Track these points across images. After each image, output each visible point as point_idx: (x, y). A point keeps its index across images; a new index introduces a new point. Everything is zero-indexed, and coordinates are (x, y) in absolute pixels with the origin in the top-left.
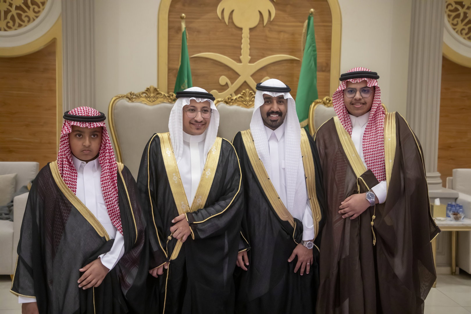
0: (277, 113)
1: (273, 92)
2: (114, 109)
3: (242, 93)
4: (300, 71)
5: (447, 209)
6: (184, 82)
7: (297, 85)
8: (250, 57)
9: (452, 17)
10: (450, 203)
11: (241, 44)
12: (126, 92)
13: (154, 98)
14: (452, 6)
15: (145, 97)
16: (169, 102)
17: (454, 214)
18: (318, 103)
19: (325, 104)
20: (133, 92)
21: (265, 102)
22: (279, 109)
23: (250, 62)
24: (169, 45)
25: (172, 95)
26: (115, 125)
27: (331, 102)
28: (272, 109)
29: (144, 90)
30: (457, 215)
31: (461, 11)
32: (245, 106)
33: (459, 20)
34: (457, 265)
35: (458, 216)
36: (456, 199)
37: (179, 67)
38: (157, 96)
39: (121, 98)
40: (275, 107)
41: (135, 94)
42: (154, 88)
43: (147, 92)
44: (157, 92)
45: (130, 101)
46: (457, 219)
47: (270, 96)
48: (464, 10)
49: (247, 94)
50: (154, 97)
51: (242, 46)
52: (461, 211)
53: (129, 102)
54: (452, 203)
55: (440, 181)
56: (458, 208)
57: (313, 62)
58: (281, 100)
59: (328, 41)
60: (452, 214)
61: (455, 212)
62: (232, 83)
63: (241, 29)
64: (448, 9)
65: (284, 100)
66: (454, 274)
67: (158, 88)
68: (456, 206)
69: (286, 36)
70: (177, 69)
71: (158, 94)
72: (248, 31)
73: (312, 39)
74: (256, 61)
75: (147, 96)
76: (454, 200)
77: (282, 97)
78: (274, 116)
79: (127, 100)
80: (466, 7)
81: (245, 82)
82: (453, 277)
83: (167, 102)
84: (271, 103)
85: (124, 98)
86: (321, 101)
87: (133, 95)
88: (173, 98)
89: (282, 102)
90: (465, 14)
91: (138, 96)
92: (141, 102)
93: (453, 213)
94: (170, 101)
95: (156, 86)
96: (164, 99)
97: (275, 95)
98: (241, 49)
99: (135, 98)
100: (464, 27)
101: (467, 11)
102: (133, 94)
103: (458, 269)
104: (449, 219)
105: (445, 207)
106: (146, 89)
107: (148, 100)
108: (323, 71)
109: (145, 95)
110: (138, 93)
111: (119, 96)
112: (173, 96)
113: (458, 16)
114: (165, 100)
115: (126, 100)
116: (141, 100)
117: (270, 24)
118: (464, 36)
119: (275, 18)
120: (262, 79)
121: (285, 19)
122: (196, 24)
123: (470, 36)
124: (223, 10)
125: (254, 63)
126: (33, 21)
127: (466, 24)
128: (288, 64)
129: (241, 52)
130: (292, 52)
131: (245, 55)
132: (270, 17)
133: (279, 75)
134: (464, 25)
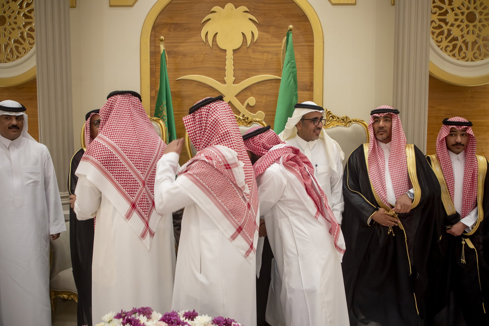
6: (163, 103)
8: (234, 78)
9: (436, 35)
11: (226, 65)
14: (436, 24)
23: (234, 83)
31: (445, 28)
33: (444, 37)
37: (159, 88)
48: (448, 27)
51: (226, 67)
57: (291, 79)
59: (311, 60)
63: (225, 51)
64: (432, 26)
69: (270, 56)
72: (232, 52)
73: (291, 55)
74: (240, 82)
80: (449, 24)
81: (230, 102)
90: (449, 31)
98: (225, 70)
100: (449, 44)
101: (451, 28)
108: (308, 90)
113: (442, 33)
117: (254, 45)
118: (449, 53)
119: (258, 39)
120: (247, 99)
121: (268, 40)
122: (182, 48)
123: (455, 54)
124: (207, 33)
125: (238, 84)
126: (28, 52)
127: (450, 42)
128: (272, 84)
129: (225, 74)
130: (276, 72)
131: (229, 76)
132: (253, 38)
133: (265, 95)
134: (448, 42)
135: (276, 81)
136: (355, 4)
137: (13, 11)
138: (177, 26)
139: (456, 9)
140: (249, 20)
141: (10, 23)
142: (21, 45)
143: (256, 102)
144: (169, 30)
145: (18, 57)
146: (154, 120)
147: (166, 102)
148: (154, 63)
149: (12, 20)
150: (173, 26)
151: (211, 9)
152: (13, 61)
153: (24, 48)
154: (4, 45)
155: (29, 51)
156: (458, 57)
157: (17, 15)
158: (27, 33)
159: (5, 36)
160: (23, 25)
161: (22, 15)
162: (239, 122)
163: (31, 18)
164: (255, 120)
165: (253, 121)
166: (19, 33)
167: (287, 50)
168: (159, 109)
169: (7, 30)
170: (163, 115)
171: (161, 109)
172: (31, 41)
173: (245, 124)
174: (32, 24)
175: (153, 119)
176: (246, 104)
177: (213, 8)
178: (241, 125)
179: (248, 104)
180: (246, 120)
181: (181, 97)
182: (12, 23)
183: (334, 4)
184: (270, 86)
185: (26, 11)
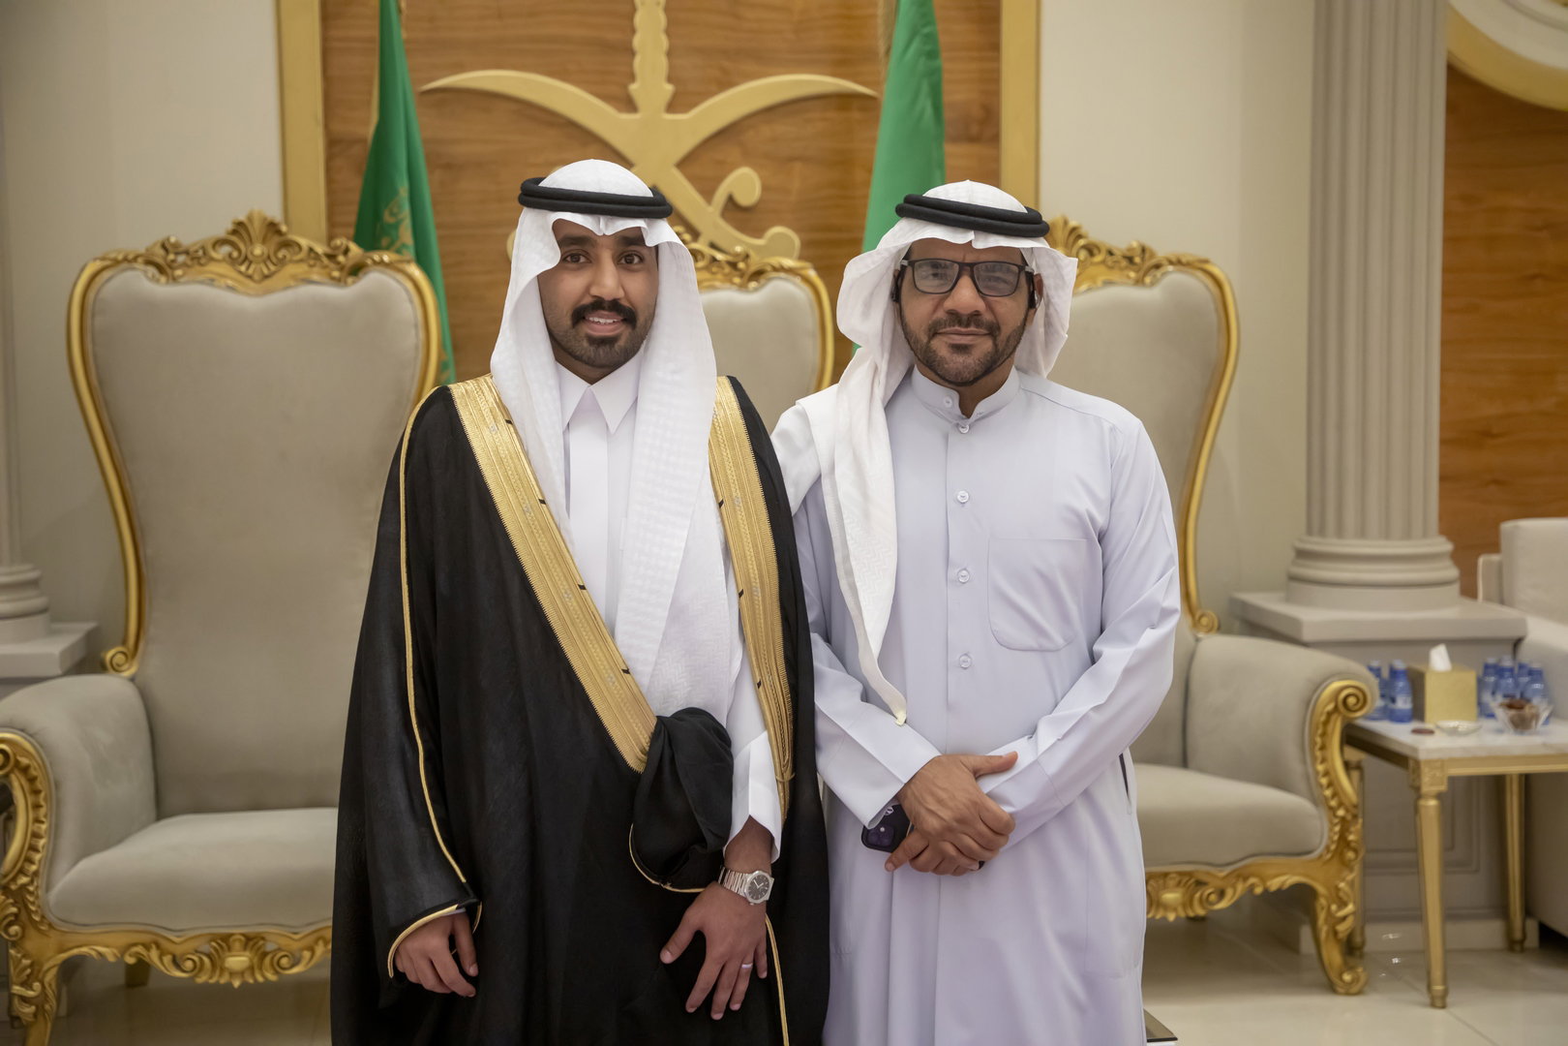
0: (615, 306)
1: (596, 216)
2: (93, 315)
4: (874, 140)
5: (1481, 684)
6: (395, 192)
7: (866, 197)
8: (669, 88)
10: (1491, 661)
11: (633, 31)
12: (143, 240)
13: (269, 263)
15: (228, 259)
16: (333, 278)
17: (1510, 706)
20: (173, 240)
21: (563, 259)
22: (624, 289)
23: (672, 107)
24: (325, 40)
25: (343, 247)
26: (101, 382)
28: (595, 291)
29: (222, 228)
30: (1521, 708)
34: (1528, 911)
35: (1527, 711)
36: (1517, 643)
37: (370, 131)
38: (280, 255)
39: (125, 265)
40: (609, 281)
41: (181, 249)
42: (265, 219)
43: (234, 238)
44: (277, 239)
45: (163, 279)
46: (1521, 724)
47: (584, 233)
50: (269, 257)
51: (637, 41)
52: (1536, 691)
53: (158, 281)
54: (1500, 661)
55: (1452, 572)
56: (1525, 679)
57: (925, 104)
58: (632, 252)
59: (987, 13)
60: (1501, 705)
61: (1512, 697)
65: (645, 252)
66: (1517, 947)
67: (287, 220)
68: (1516, 670)
70: (363, 141)
71: (288, 244)
73: (922, 5)
74: (696, 104)
75: (235, 254)
76: (1509, 648)
77: (635, 239)
78: (602, 321)
79: (150, 274)
82: (1517, 959)
83: (327, 280)
84: (589, 261)
85: (136, 265)
87: (177, 254)
88: (350, 263)
89: (636, 260)
91: (198, 257)
92: (212, 280)
93: (1507, 701)
94: (336, 274)
95: (275, 213)
96: (311, 266)
97: (606, 225)
98: (632, 53)
99: (184, 265)
102: (176, 246)
103: (1532, 927)
104: (1489, 724)
105: (1470, 678)
106: (230, 227)
107: (240, 272)
108: (974, 140)
109: (226, 249)
110: (195, 244)
111: (113, 256)
112: (350, 254)
114: (315, 269)
115: (145, 272)
116: (212, 273)
120: (726, 176)
125: (688, 111)
128: (829, 114)
129: (631, 65)
130: (844, 60)
131: (651, 79)
133: (793, 159)
135: (843, 100)
143: (765, 188)
146: (381, 263)
147: (407, 187)
162: (713, 273)
164: (777, 266)
168: (377, 216)
170: (398, 244)
171: (387, 218)
173: (737, 280)
175: (376, 257)
176: (720, 197)
178: (717, 284)
179: (731, 198)
184: (820, 124)
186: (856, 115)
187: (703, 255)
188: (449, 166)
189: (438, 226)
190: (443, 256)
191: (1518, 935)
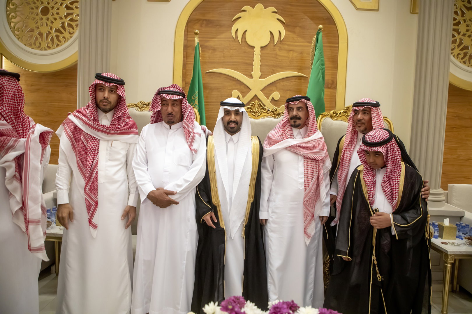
3: (251, 104)
4: (307, 86)
6: (195, 93)
8: (261, 73)
11: (254, 61)
12: (136, 101)
18: (325, 115)
19: (331, 117)
20: (143, 101)
23: (260, 78)
27: (338, 115)
31: (458, 37)
32: (254, 116)
33: (456, 45)
34: (458, 283)
36: (461, 218)
37: (190, 81)
45: (140, 110)
48: (460, 36)
49: (256, 105)
51: (254, 63)
57: (320, 75)
59: (334, 60)
62: (243, 97)
63: (253, 47)
69: (295, 54)
72: (260, 49)
73: (321, 53)
74: (266, 77)
79: (137, 109)
80: (462, 34)
81: (256, 95)
86: (328, 114)
87: (144, 105)
90: (461, 40)
98: (253, 65)
99: (145, 107)
100: (460, 52)
101: (463, 37)
102: (143, 103)
103: (458, 286)
108: (329, 88)
113: (454, 42)
117: (280, 43)
118: (460, 60)
119: (285, 38)
120: (272, 93)
121: (294, 39)
122: (212, 43)
123: (465, 61)
124: (237, 30)
125: (264, 79)
126: (67, 41)
127: (462, 50)
128: (296, 81)
129: (252, 68)
130: (300, 69)
131: (256, 71)
132: (280, 37)
133: (288, 90)
134: (460, 50)
135: (300, 78)
136: (377, 10)
137: (56, 3)
138: (209, 23)
139: (468, 20)
140: (277, 20)
141: (53, 13)
142: (61, 34)
143: (280, 96)
144: (201, 26)
145: (58, 45)
147: (198, 92)
148: (186, 56)
149: (55, 11)
150: (205, 22)
151: (242, 9)
152: (53, 49)
153: (64, 37)
154: (46, 34)
155: (69, 40)
156: (468, 64)
157: (60, 7)
158: (68, 23)
159: (47, 25)
160: (64, 16)
161: (64, 6)
162: (268, 114)
163: (72, 9)
165: (282, 113)
166: (61, 22)
167: (317, 48)
168: (191, 98)
169: (49, 20)
170: (194, 104)
171: (193, 98)
172: (71, 30)
173: (273, 116)
174: (73, 15)
176: (271, 98)
177: (244, 8)
178: (269, 116)
179: (273, 98)
180: (275, 112)
181: (209, 89)
182: (55, 14)
183: (358, 9)
184: (294, 83)
185: (68, 2)
186: (303, 81)
187: (266, 109)
188: (211, 89)
189: (205, 102)
190: (206, 108)
191: (455, 289)
